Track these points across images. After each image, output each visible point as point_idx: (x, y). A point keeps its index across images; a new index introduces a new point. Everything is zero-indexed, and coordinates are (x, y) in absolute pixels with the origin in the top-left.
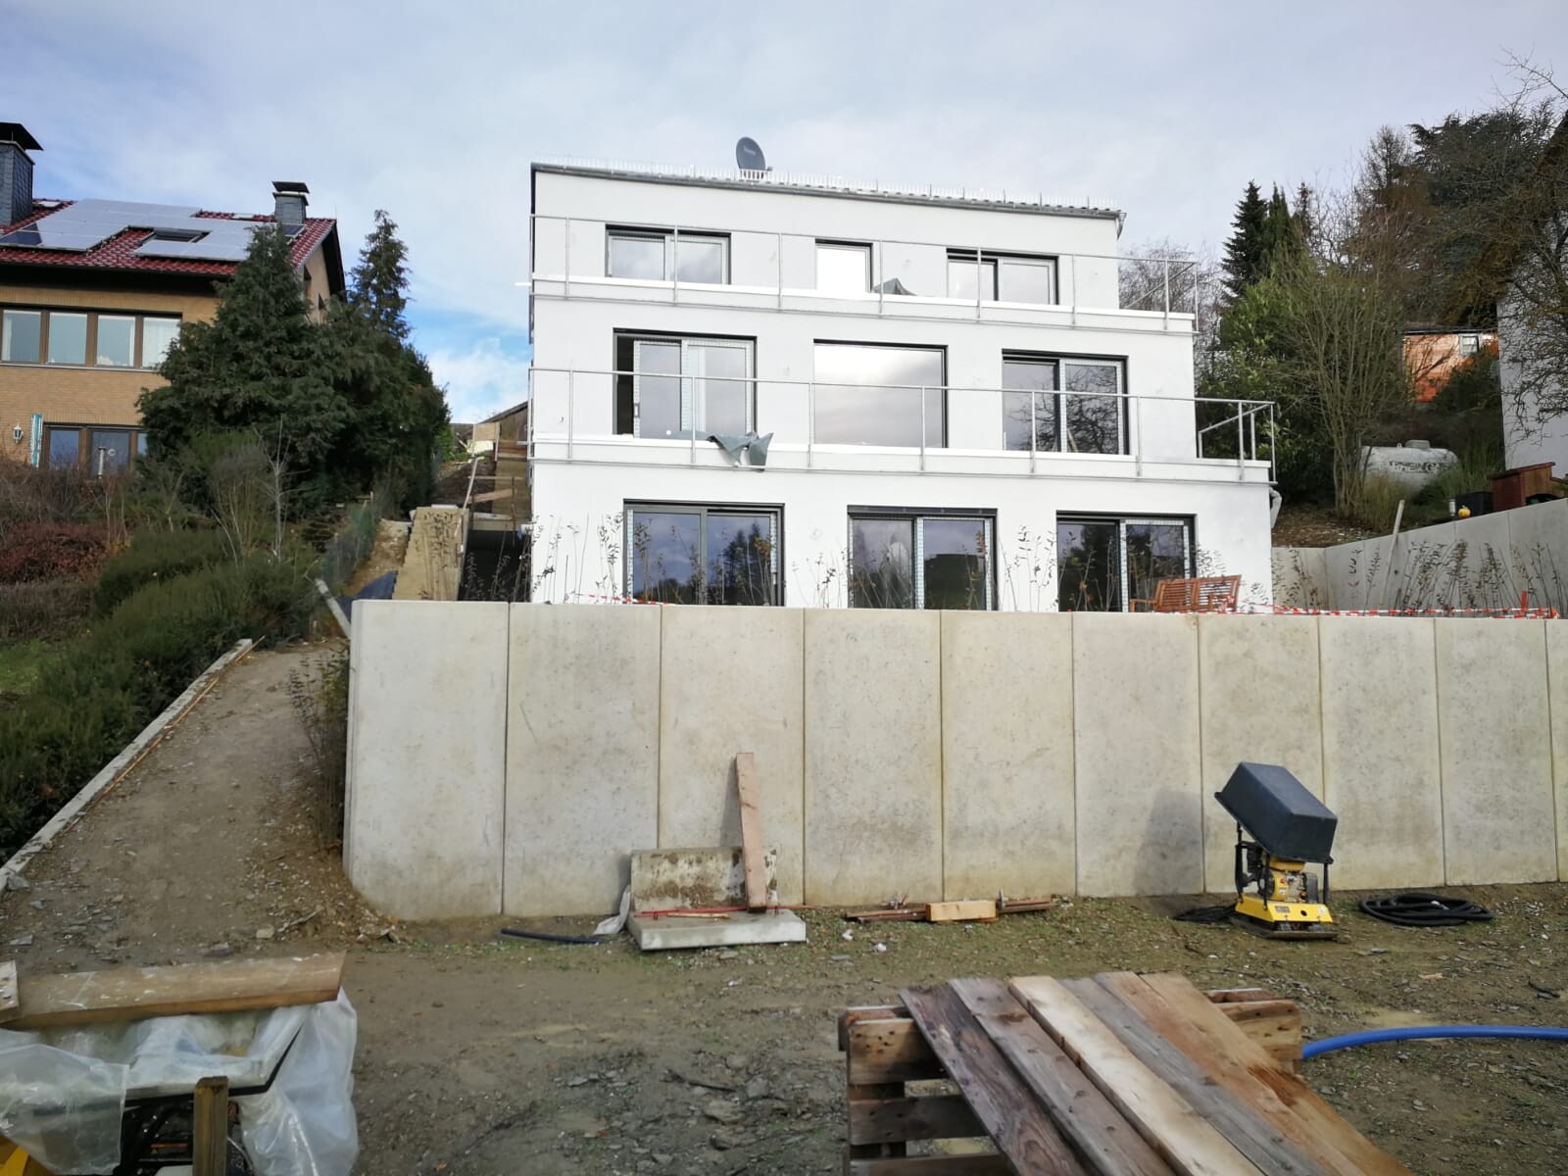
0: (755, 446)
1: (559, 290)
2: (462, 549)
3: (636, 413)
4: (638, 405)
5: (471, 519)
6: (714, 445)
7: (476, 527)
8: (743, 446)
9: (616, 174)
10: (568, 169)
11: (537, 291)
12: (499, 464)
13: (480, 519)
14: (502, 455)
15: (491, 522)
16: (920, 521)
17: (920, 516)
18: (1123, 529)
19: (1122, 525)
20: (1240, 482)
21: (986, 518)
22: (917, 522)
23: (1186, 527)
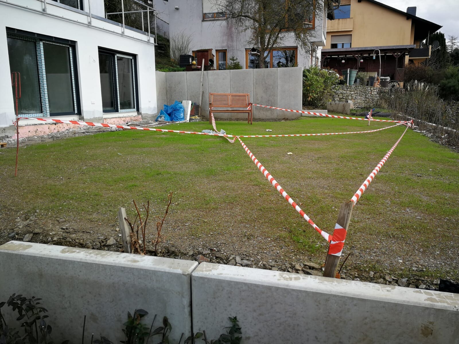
16: (41, 43)
17: (41, 40)
18: (116, 58)
19: (116, 56)
20: (148, 42)
21: (71, 46)
22: (39, 44)
23: (133, 60)
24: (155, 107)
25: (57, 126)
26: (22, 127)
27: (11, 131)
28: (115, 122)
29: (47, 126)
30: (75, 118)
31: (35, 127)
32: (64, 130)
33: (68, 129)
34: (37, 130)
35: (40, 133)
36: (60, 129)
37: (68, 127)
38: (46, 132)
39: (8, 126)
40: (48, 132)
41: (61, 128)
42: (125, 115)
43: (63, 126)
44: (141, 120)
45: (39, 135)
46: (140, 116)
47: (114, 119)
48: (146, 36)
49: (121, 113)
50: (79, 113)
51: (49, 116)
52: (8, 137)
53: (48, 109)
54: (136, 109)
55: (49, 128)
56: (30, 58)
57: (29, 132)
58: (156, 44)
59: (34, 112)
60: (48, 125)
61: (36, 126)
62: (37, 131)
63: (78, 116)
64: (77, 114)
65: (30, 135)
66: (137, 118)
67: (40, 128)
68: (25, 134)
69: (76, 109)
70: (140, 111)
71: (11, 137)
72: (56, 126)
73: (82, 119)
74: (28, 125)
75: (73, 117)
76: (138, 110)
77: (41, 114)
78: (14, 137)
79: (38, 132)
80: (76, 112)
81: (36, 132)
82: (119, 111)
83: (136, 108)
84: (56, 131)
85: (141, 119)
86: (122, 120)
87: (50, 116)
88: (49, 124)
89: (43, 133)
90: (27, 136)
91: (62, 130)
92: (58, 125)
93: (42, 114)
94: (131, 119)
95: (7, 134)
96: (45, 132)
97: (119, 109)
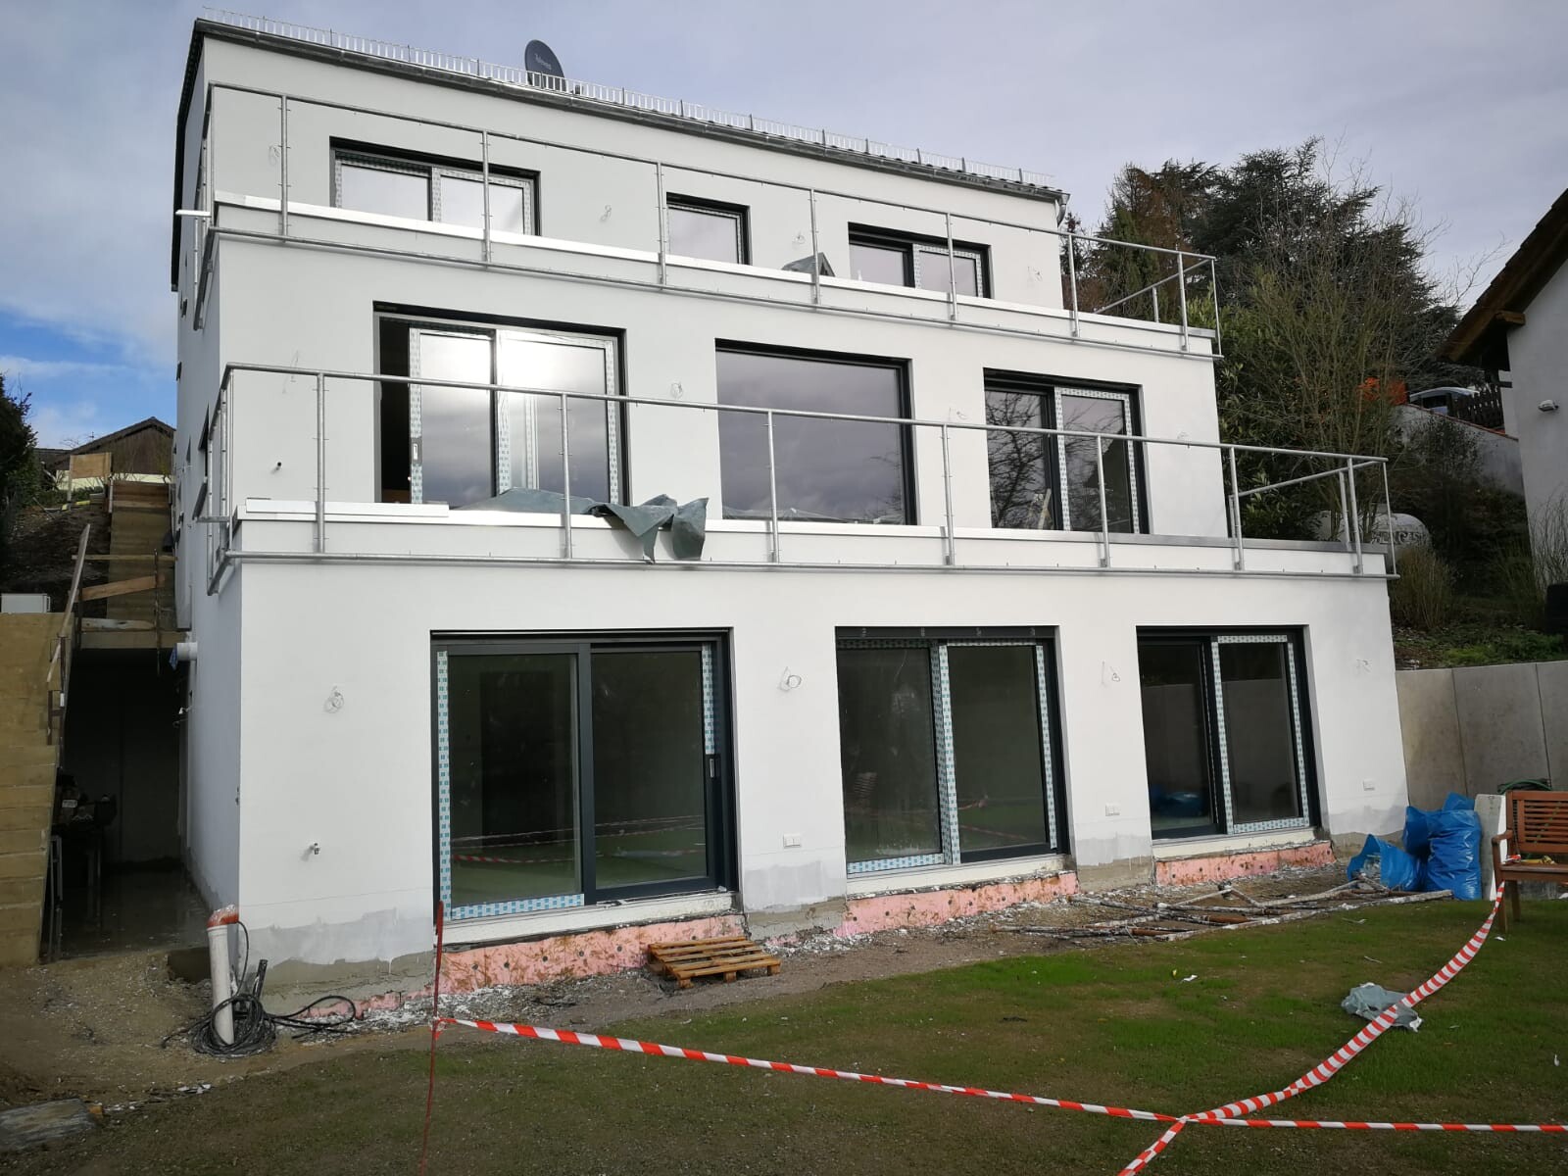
0: (682, 523)
1: (269, 226)
2: (62, 700)
3: (415, 456)
4: (419, 441)
5: (78, 630)
6: (601, 522)
7: (90, 643)
8: (657, 525)
9: (347, 55)
10: (265, 37)
11: (223, 224)
12: (114, 517)
13: (96, 630)
14: (119, 504)
15: (112, 632)
16: (943, 651)
17: (943, 642)
18: (1215, 651)
19: (1214, 645)
20: (1356, 576)
21: (1039, 641)
22: (937, 652)
23: (1290, 646)
24: (1396, 808)
25: (980, 895)
26: (865, 902)
27: (832, 914)
28: (1204, 873)
29: (945, 895)
30: (1050, 863)
31: (906, 899)
32: (1001, 906)
33: (1016, 901)
34: (913, 908)
35: (922, 917)
36: (988, 903)
37: (1017, 895)
38: (940, 915)
39: (822, 898)
40: (946, 914)
41: (991, 899)
42: (1257, 842)
43: (1000, 893)
44: (1329, 861)
45: (918, 925)
46: (1324, 845)
47: (1203, 863)
48: (1346, 556)
49: (1237, 835)
50: (1065, 847)
51: (959, 862)
52: (822, 932)
53: (956, 841)
54: (1307, 819)
55: (950, 902)
56: (913, 696)
57: (887, 914)
58: (1396, 575)
59: (917, 850)
60: (949, 891)
61: (910, 896)
62: (913, 912)
63: (1060, 856)
64: (1055, 851)
65: (889, 922)
66: (1306, 855)
67: (921, 903)
68: (875, 920)
69: (1053, 834)
70: (1323, 824)
71: (831, 931)
72: (976, 894)
73: (1070, 865)
74: (882, 894)
75: (1044, 862)
76: (1316, 820)
77: (937, 855)
78: (840, 932)
79: (914, 916)
80: (1053, 842)
81: (909, 914)
82: (1229, 830)
83: (1306, 813)
84: (974, 910)
85: (1330, 857)
86: (1237, 864)
87: (962, 862)
88: (952, 888)
89: (930, 916)
90: (878, 928)
91: (996, 907)
92: (983, 892)
93: (941, 855)
94: (1279, 858)
95: (819, 923)
96: (937, 914)
97: (1230, 823)
